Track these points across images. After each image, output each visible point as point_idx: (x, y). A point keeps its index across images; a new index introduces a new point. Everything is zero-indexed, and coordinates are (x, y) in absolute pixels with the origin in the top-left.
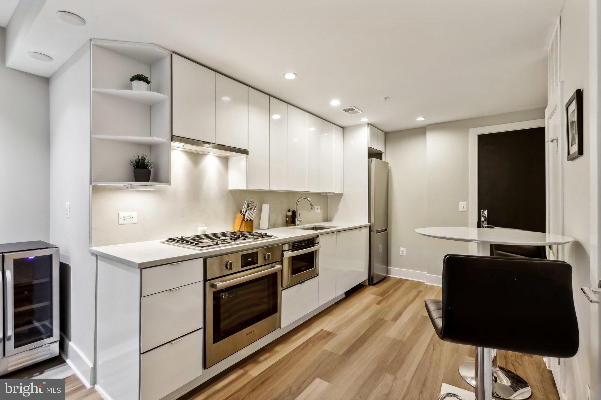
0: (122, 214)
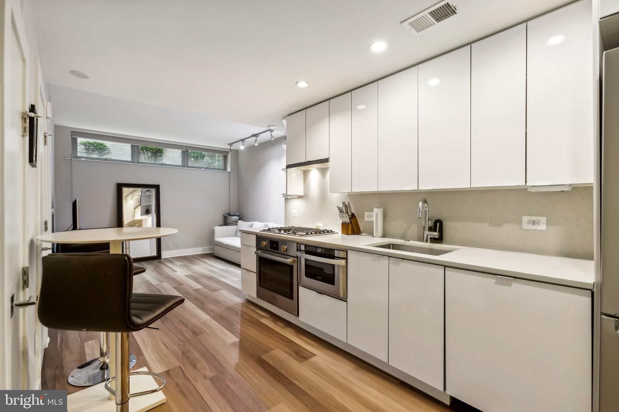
0: (293, 211)
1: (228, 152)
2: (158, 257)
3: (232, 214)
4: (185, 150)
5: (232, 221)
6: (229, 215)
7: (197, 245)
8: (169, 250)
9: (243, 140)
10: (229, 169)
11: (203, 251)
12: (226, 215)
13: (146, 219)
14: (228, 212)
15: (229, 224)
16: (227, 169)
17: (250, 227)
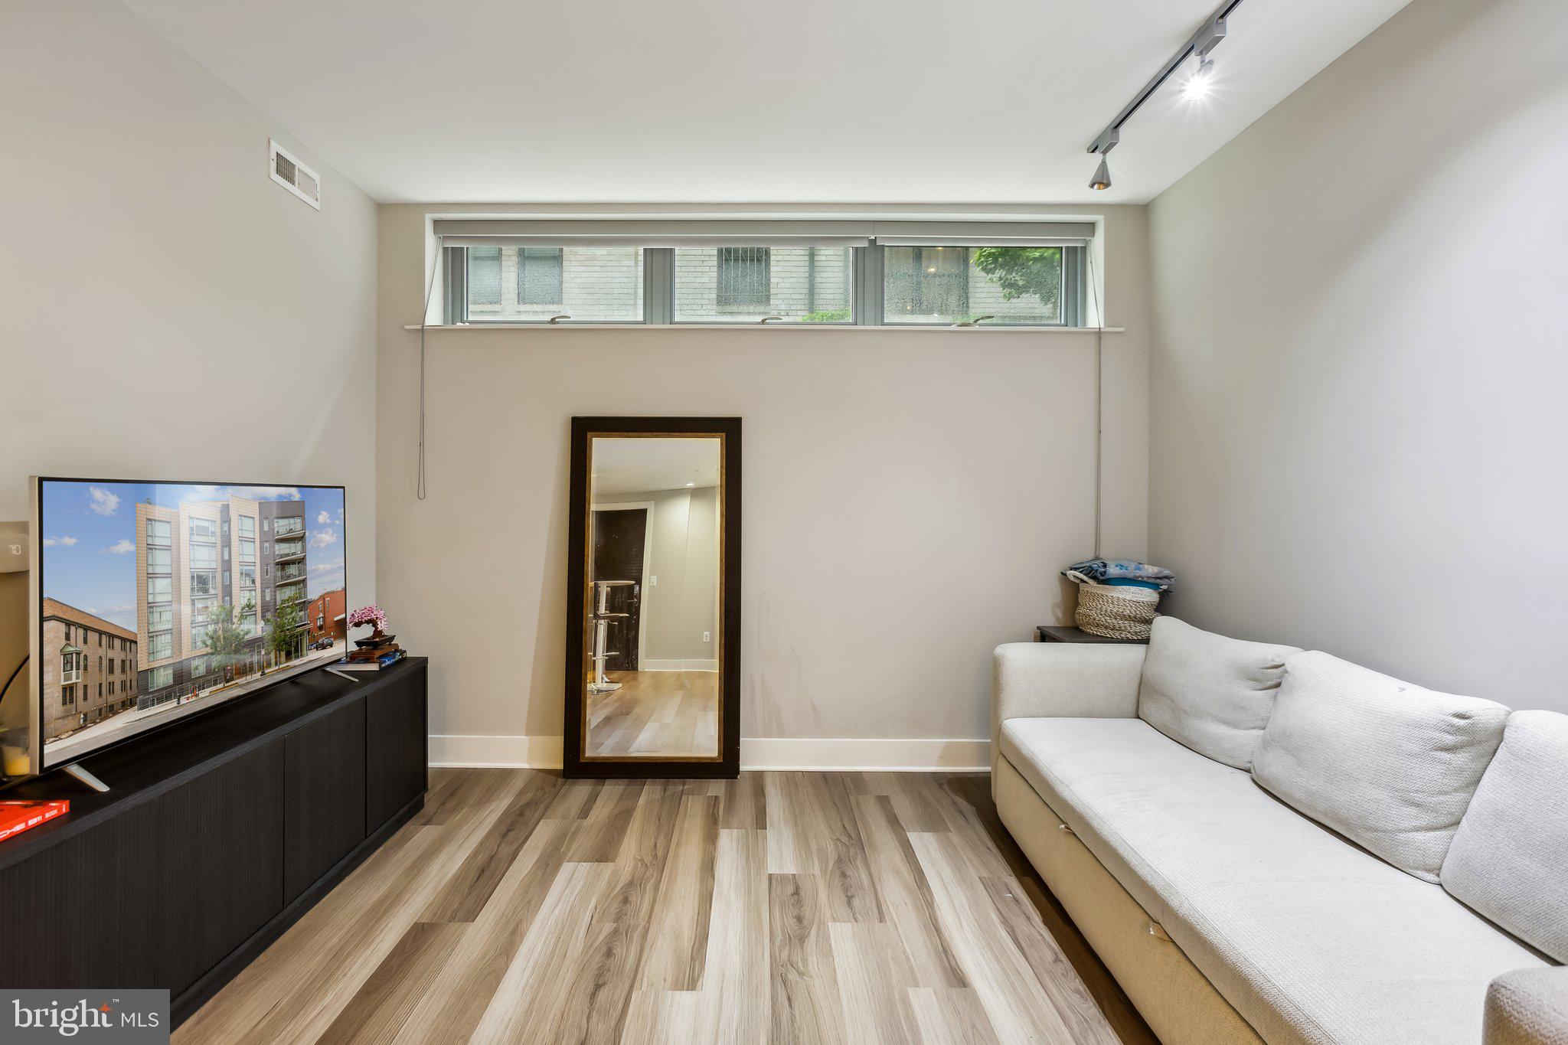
1: (1092, 226)
2: (726, 765)
3: (1113, 571)
4: (865, 244)
5: (1116, 616)
6: (1094, 578)
7: (915, 726)
8: (782, 733)
10: (1095, 318)
11: (945, 757)
12: (1077, 573)
14: (1085, 555)
15: (1094, 631)
16: (1084, 321)
17: (1257, 680)
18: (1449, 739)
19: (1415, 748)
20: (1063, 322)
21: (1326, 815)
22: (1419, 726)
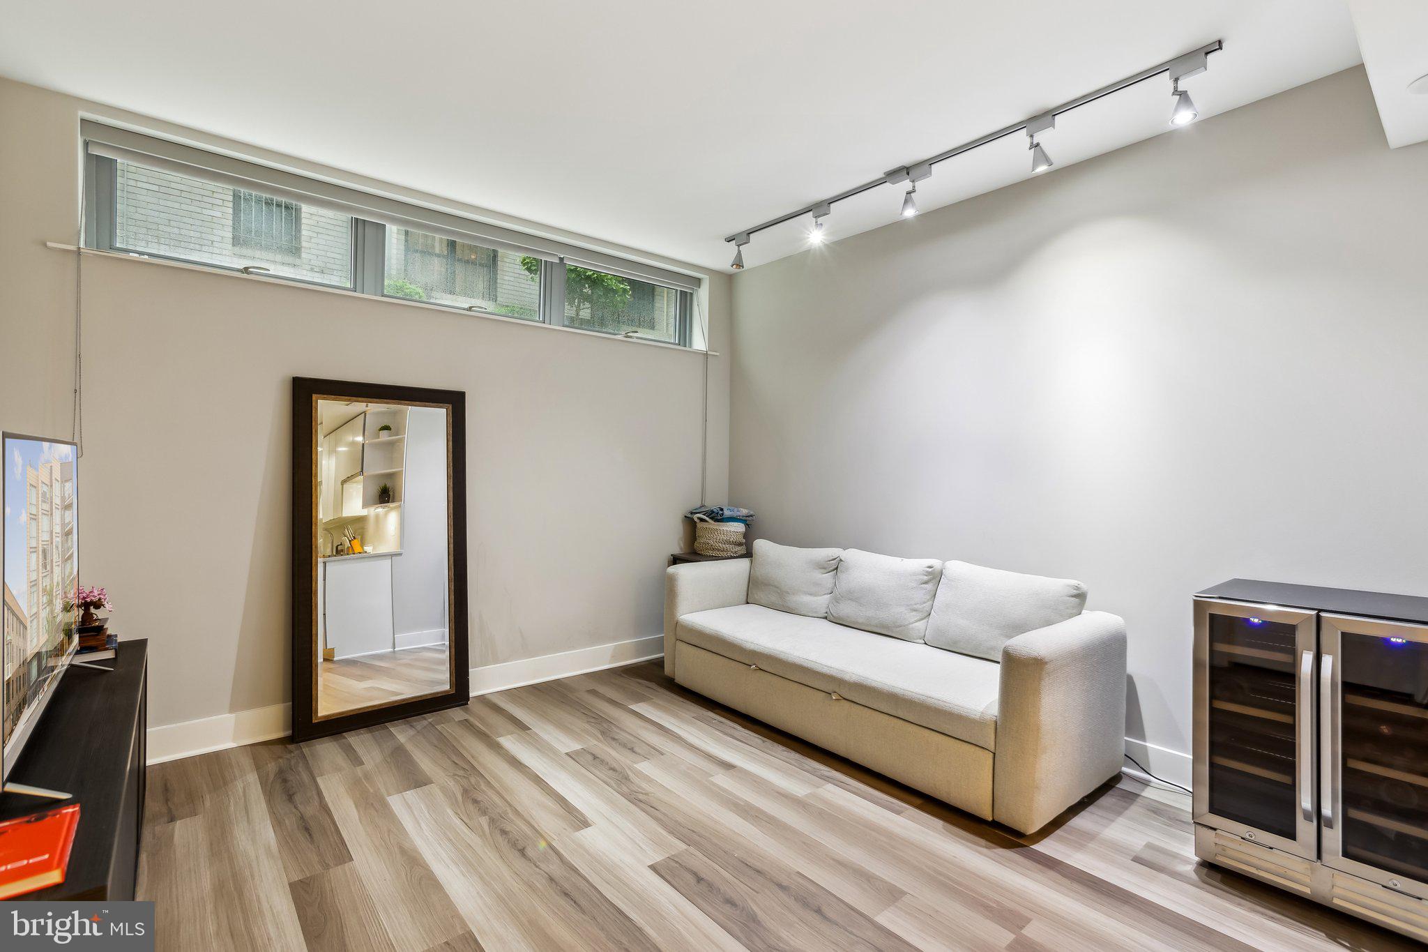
1: (698, 281)
2: (458, 694)
3: (727, 513)
4: (556, 261)
6: (713, 518)
8: (496, 661)
9: (819, 208)
10: (699, 342)
13: (377, 516)
14: (697, 504)
15: (710, 553)
16: (691, 345)
17: (825, 568)
18: (926, 578)
19: (914, 585)
20: (677, 342)
21: (877, 626)
22: (915, 574)
